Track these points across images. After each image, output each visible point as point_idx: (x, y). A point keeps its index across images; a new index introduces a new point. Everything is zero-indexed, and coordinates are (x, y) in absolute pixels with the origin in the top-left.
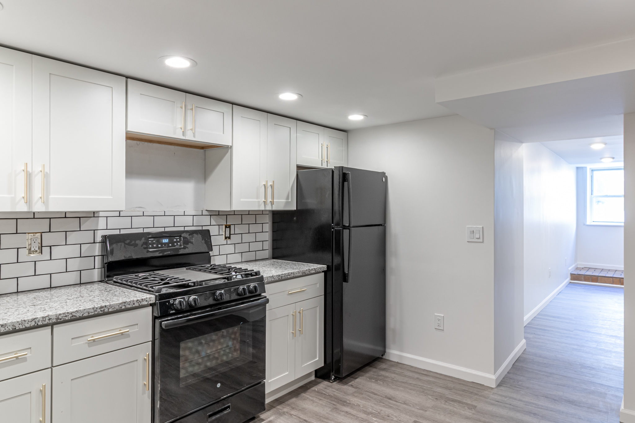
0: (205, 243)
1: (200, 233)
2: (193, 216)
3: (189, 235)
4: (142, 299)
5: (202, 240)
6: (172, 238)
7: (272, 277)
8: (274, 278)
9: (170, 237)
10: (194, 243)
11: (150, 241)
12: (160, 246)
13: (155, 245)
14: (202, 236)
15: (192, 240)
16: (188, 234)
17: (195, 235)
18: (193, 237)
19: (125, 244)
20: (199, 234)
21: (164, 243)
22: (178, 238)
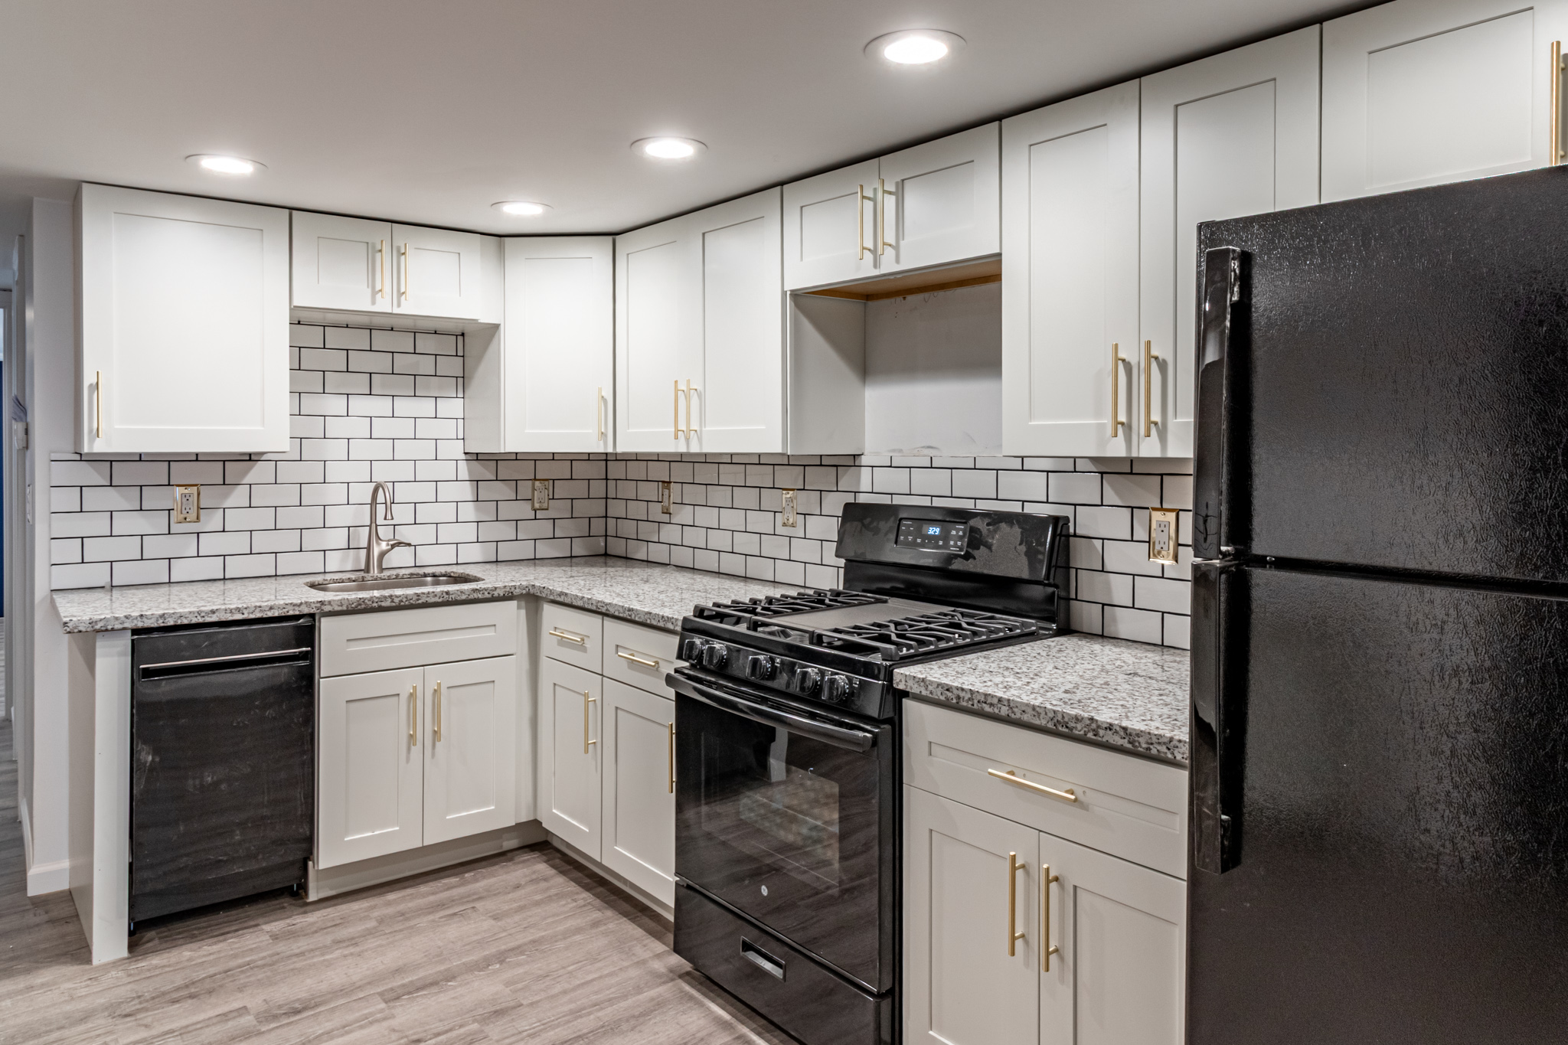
0: (1026, 554)
1: (1018, 522)
2: (1048, 472)
3: (988, 525)
4: (668, 617)
5: (1020, 544)
6: (951, 525)
7: (922, 684)
8: (930, 688)
9: (945, 523)
10: (993, 548)
11: (905, 525)
12: (919, 540)
13: (910, 538)
14: (1022, 533)
15: (993, 538)
16: (987, 521)
17: (1003, 525)
18: (995, 531)
19: (863, 525)
20: (1017, 527)
21: (931, 535)
22: (961, 529)
